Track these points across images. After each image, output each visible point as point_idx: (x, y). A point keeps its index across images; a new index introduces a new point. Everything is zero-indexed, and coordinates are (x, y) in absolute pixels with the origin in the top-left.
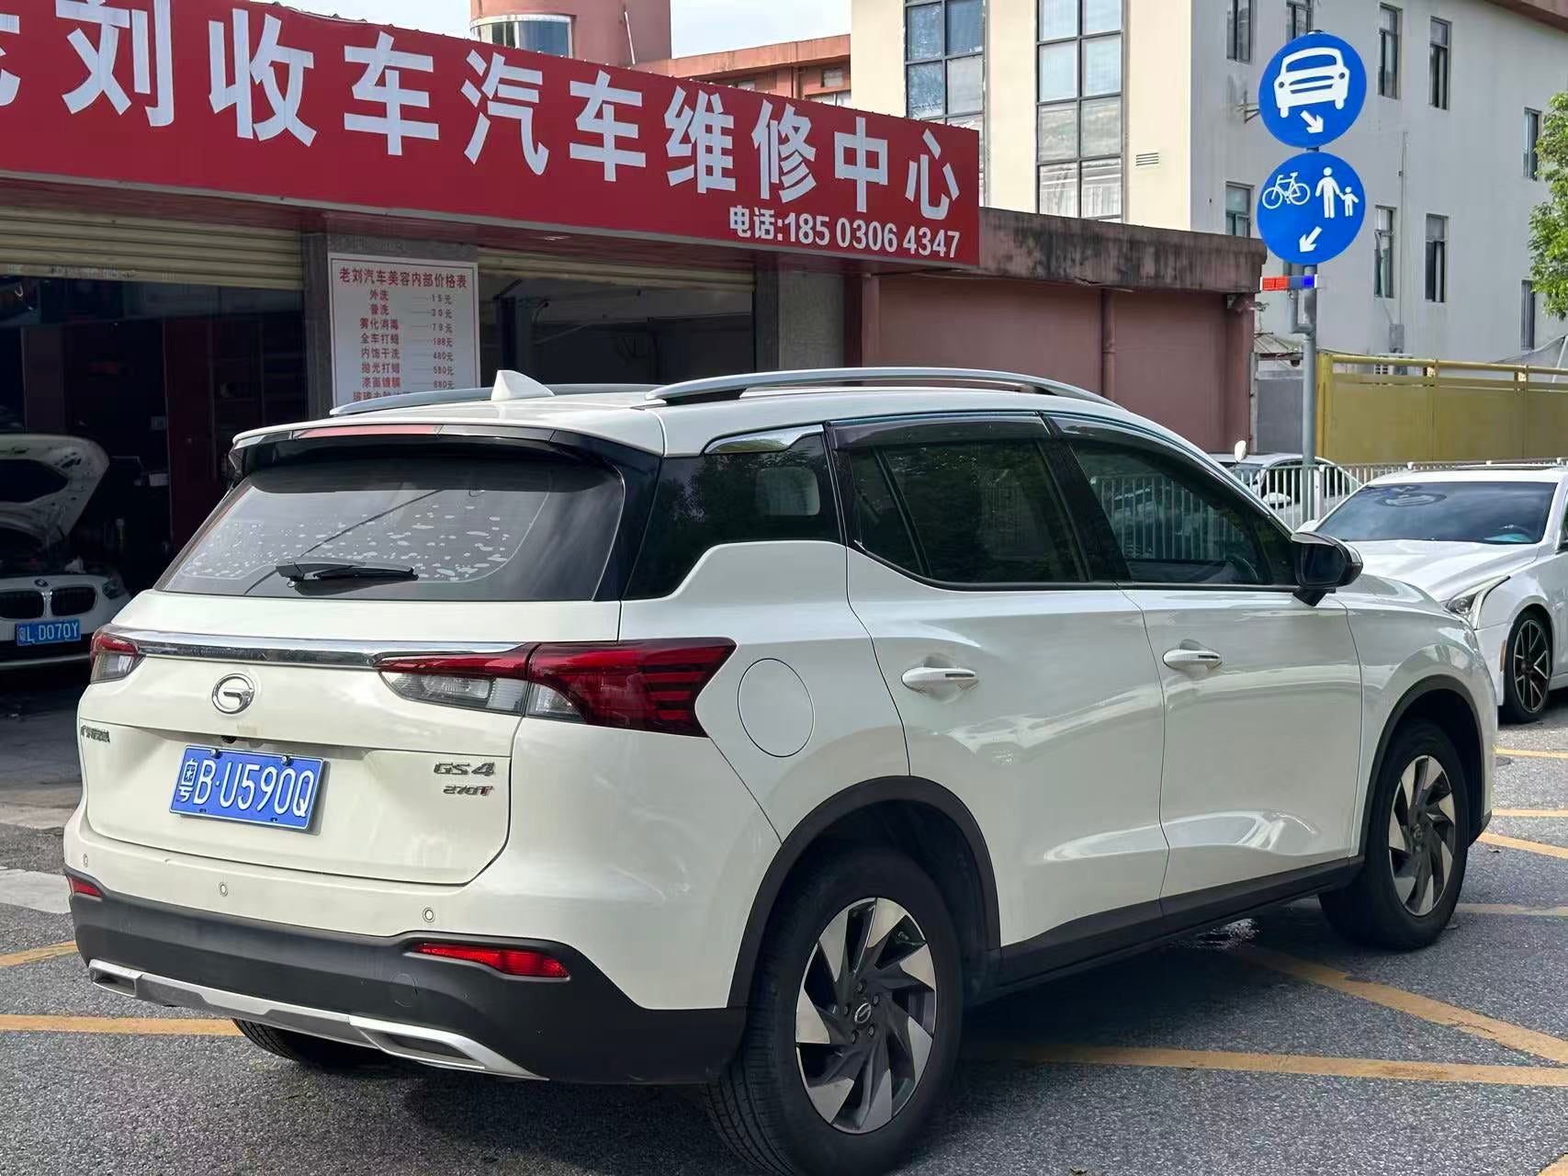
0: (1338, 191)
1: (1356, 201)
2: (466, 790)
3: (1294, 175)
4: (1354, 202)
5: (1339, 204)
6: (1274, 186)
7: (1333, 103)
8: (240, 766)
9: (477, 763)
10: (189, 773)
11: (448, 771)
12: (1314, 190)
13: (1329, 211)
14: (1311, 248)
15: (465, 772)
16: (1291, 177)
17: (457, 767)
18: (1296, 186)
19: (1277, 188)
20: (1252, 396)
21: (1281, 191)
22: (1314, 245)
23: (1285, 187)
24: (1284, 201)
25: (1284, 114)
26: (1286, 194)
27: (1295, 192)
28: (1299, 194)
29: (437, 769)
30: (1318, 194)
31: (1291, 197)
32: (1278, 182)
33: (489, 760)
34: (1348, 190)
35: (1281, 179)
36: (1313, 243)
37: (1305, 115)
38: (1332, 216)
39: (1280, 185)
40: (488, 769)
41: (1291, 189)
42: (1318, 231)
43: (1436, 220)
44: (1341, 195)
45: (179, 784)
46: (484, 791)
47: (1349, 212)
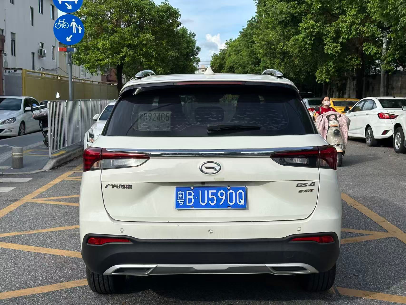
0: (77, 26)
1: (82, 29)
2: (306, 191)
3: (64, 20)
4: (81, 29)
5: (77, 29)
6: (58, 22)
7: (74, 2)
8: (206, 191)
9: (310, 183)
10: (181, 196)
11: (301, 186)
12: (70, 25)
13: (74, 31)
14: (70, 41)
15: (306, 186)
16: (63, 21)
17: (304, 184)
18: (65, 23)
19: (59, 23)
20: (3, 80)
21: (60, 24)
22: (71, 40)
23: (62, 23)
24: (61, 27)
25: (60, 3)
26: (62, 25)
27: (64, 25)
28: (65, 25)
29: (297, 186)
30: (71, 26)
31: (63, 26)
32: (59, 21)
33: (314, 181)
34: (80, 26)
35: (60, 21)
36: (70, 39)
37: (66, 4)
38: (75, 32)
39: (60, 22)
40: (313, 184)
41: (63, 24)
42: (71, 36)
43: (13, 34)
44: (78, 27)
45: (176, 199)
46: (312, 190)
47: (80, 32)
